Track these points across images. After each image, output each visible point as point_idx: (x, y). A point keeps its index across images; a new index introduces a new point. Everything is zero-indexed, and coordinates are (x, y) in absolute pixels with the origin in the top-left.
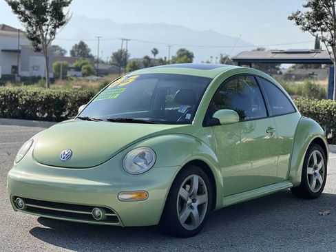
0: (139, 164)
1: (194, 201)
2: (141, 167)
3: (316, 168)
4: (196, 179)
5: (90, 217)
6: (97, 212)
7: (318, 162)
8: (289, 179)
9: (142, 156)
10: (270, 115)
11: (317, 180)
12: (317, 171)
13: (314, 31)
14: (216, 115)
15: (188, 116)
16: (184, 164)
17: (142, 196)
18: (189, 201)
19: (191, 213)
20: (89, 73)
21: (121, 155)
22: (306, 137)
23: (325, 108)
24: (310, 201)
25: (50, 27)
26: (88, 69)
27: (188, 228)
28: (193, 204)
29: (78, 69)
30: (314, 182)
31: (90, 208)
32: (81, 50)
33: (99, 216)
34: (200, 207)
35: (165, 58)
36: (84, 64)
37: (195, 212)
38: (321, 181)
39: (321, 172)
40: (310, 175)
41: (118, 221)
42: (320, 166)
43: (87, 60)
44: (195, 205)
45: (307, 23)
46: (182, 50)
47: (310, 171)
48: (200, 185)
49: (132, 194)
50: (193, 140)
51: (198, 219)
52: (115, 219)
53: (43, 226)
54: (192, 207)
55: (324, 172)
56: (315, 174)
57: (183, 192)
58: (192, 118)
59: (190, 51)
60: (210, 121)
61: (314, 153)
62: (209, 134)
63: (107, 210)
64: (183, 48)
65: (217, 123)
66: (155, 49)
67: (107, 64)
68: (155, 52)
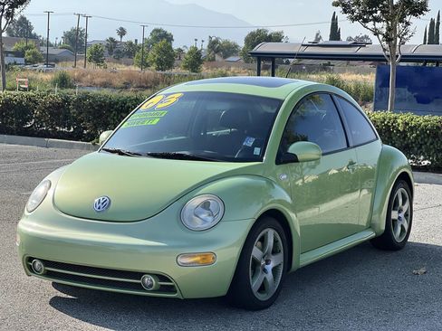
0: (203, 216)
1: (268, 262)
2: (205, 221)
3: (400, 211)
4: (271, 234)
5: (139, 287)
6: (148, 280)
7: (403, 204)
8: (371, 226)
9: (206, 205)
10: (351, 145)
11: (402, 226)
12: (402, 215)
13: (366, 21)
14: (293, 149)
15: (257, 151)
16: (258, 215)
17: (207, 259)
18: (263, 263)
19: (265, 279)
20: (35, 59)
21: (178, 204)
22: (390, 172)
23: (382, 122)
24: (394, 253)
25: (6, 7)
26: (34, 54)
27: (262, 297)
28: (266, 267)
29: (19, 54)
30: (399, 229)
31: (139, 275)
32: (20, 28)
33: (151, 286)
34: (275, 270)
35: (136, 41)
36: (27, 48)
37: (269, 276)
38: (406, 227)
39: (406, 215)
40: (394, 221)
41: (176, 292)
42: (405, 208)
43: (31, 42)
44: (269, 267)
45: (357, 11)
46: (157, 31)
47: (394, 215)
48: (276, 241)
49: (195, 256)
50: (263, 182)
51: (273, 286)
52: (171, 289)
53: (64, 295)
54: (265, 270)
55: (409, 216)
56: (399, 218)
57: (256, 252)
58: (263, 153)
59: (169, 32)
60: (284, 158)
61: (399, 192)
62: (283, 174)
63: (162, 277)
64: (159, 27)
65: (293, 159)
66: (122, 29)
67: (55, 46)
68: (122, 32)
